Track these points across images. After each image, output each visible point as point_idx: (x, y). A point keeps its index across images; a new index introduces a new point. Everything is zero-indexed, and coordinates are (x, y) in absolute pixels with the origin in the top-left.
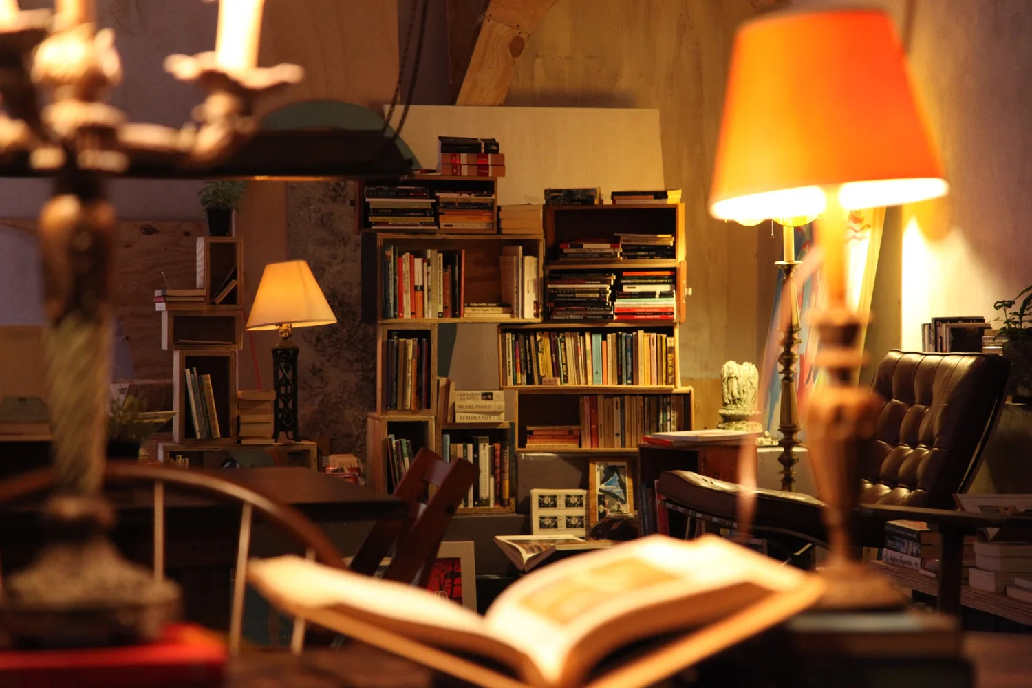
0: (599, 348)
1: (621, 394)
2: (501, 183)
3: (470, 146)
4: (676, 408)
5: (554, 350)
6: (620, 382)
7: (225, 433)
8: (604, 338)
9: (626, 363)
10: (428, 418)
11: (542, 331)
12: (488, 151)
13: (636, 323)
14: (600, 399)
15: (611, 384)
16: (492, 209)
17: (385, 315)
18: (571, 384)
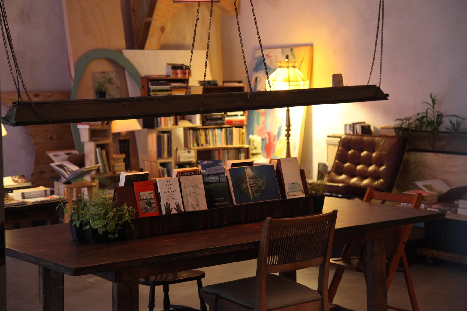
0: (220, 134)
1: (227, 149)
2: (191, 80)
3: (181, 67)
4: (244, 152)
5: (206, 135)
6: (227, 144)
7: (110, 170)
8: (221, 130)
9: (229, 138)
10: (172, 160)
11: (202, 129)
12: (186, 69)
13: (232, 125)
14: (221, 151)
15: (224, 146)
16: (187, 88)
17: (158, 126)
18: (211, 146)
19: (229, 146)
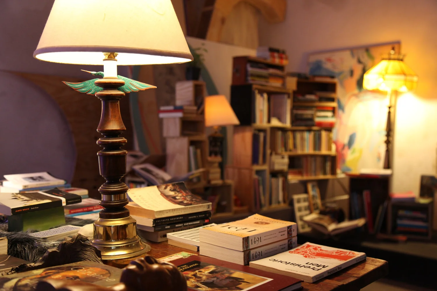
0: (309, 137)
1: (315, 156)
4: (330, 161)
5: (294, 138)
6: (315, 151)
8: (310, 133)
9: (317, 144)
10: (266, 168)
11: (291, 130)
12: (283, 53)
13: (322, 127)
14: (309, 159)
15: (312, 152)
18: (299, 152)
19: (317, 152)
